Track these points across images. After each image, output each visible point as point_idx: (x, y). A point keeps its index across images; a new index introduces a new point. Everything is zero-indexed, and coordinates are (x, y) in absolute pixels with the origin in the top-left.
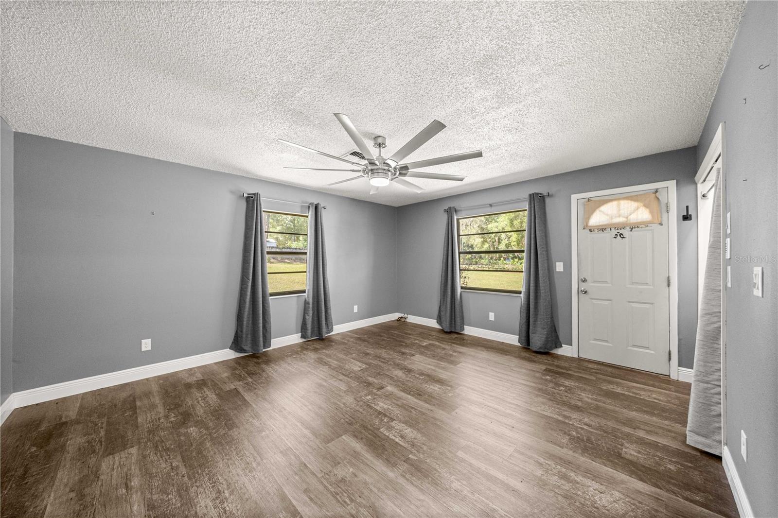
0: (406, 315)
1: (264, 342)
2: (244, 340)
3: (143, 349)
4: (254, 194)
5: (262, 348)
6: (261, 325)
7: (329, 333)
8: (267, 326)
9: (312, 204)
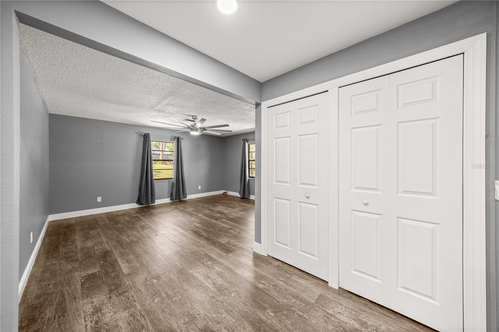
0: (227, 191)
1: (151, 200)
2: (142, 199)
3: (98, 201)
4: (147, 134)
5: (150, 203)
6: (150, 193)
7: (185, 198)
8: (153, 193)
9: (176, 137)
